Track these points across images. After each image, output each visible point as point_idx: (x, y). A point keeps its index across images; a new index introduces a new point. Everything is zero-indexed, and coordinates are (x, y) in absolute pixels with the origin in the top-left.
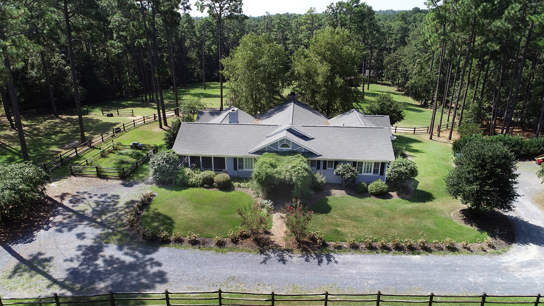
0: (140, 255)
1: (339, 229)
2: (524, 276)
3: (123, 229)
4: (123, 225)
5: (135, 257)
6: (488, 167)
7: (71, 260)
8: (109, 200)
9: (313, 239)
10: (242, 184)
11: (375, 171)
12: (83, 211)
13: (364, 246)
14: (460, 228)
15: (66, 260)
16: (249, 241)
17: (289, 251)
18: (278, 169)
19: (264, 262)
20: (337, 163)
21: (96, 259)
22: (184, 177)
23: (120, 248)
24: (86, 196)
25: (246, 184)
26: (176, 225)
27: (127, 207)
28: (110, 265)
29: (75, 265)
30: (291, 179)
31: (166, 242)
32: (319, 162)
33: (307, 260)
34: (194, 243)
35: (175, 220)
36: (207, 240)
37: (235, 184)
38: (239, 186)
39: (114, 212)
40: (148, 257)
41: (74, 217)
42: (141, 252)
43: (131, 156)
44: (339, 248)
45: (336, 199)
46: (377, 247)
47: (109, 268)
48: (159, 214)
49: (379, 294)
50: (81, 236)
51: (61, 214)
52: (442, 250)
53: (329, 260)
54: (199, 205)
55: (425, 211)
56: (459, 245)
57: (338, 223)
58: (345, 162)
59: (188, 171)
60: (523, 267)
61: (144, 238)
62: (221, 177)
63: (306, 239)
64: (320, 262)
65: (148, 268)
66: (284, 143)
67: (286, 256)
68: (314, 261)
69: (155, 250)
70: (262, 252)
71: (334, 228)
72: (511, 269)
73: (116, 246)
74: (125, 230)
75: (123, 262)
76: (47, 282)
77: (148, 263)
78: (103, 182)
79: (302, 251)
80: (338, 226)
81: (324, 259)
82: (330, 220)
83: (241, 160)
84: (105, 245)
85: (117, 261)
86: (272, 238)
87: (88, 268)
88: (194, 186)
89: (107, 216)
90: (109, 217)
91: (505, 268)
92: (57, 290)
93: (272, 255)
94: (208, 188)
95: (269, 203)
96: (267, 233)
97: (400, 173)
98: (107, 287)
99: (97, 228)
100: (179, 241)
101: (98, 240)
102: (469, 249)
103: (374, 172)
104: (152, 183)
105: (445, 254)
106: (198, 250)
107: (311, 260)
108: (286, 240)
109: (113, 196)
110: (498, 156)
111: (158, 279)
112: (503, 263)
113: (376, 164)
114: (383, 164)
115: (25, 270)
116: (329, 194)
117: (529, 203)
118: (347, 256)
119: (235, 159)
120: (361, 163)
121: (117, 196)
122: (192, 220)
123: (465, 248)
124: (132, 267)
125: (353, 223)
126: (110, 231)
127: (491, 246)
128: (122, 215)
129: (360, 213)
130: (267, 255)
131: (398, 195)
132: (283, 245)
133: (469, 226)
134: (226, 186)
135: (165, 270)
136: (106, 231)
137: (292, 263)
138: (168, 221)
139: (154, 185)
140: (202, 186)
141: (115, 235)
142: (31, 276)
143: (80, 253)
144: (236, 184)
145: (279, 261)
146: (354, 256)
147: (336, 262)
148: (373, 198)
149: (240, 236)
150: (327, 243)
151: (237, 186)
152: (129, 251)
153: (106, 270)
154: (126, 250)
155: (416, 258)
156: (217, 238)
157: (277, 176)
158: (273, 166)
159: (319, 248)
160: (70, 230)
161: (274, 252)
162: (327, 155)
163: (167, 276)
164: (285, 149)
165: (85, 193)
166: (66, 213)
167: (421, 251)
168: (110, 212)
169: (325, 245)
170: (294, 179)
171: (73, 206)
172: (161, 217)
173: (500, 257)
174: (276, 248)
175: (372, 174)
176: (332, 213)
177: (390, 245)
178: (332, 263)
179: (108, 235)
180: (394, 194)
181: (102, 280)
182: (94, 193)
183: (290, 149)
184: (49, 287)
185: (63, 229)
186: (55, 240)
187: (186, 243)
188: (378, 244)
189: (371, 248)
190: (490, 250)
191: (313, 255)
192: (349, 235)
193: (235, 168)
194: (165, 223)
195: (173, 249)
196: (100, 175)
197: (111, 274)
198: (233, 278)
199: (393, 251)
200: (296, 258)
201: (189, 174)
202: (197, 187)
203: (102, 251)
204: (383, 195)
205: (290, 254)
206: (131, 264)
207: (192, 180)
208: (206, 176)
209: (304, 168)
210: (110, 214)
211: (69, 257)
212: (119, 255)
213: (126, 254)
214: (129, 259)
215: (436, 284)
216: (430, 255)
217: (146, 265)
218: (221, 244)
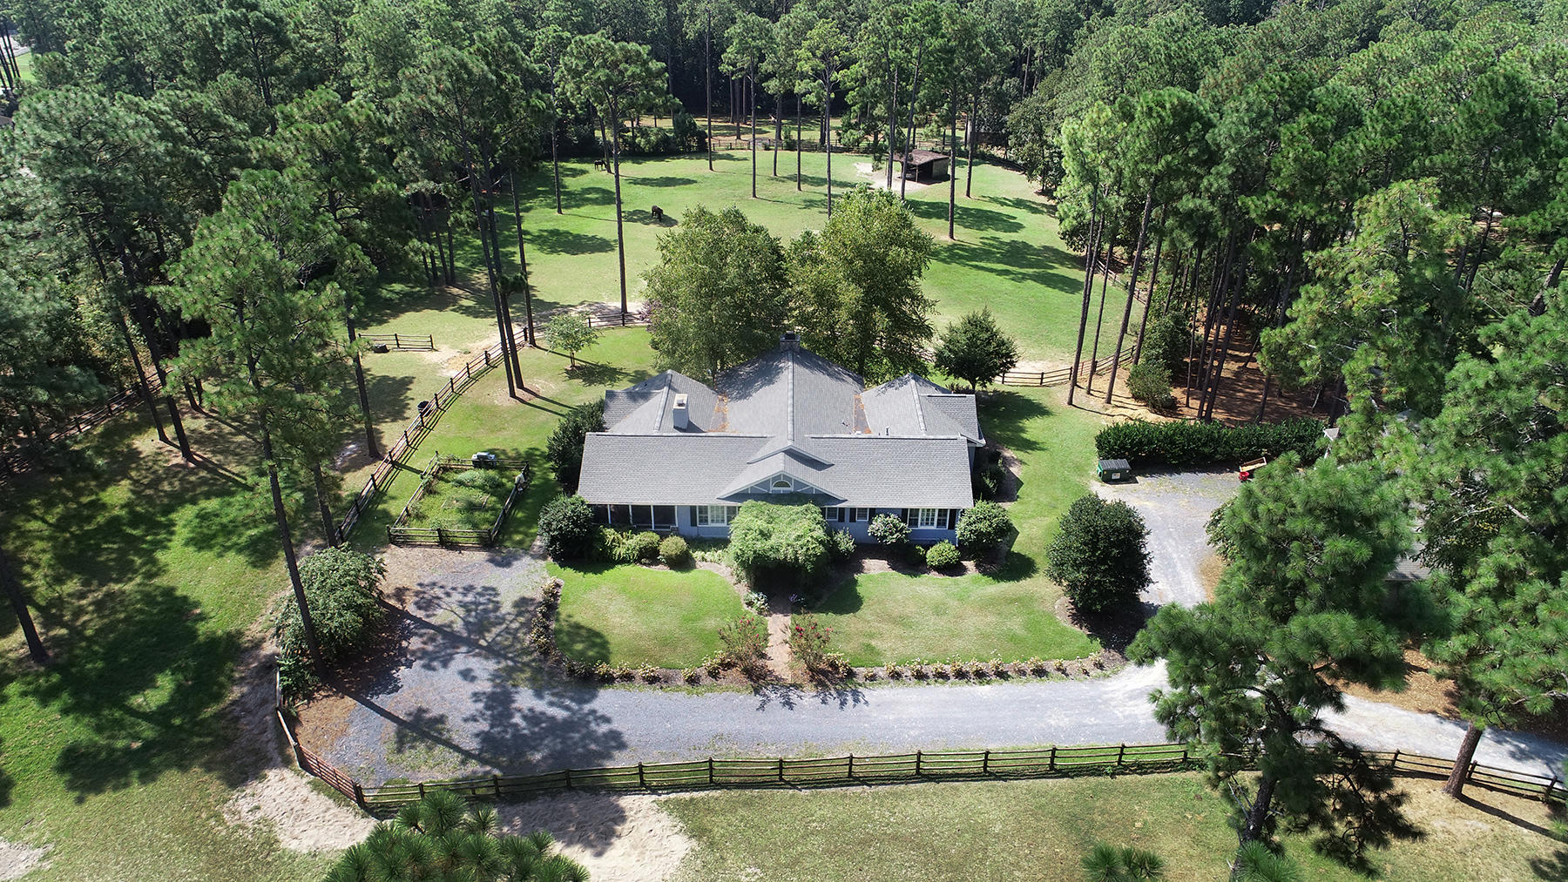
0: (574, 706)
1: (873, 643)
2: (1127, 713)
3: (529, 658)
4: (526, 651)
5: (567, 708)
6: (1101, 545)
7: (474, 719)
8: (482, 600)
9: (833, 665)
10: (708, 555)
11: (941, 523)
12: (450, 626)
13: (909, 673)
14: (1063, 633)
15: (466, 720)
16: (735, 673)
17: (797, 686)
18: (772, 541)
19: (762, 707)
20: (874, 512)
21: (511, 716)
22: (605, 548)
23: (539, 695)
24: (438, 592)
25: (716, 554)
26: (612, 647)
27: (520, 614)
28: (537, 724)
29: (484, 726)
30: (797, 559)
31: (608, 680)
32: (842, 510)
33: (824, 702)
34: (652, 680)
35: (609, 638)
36: (670, 672)
37: (694, 555)
38: (704, 559)
39: (501, 624)
40: (587, 707)
41: (440, 640)
42: (572, 699)
43: (482, 488)
44: (873, 678)
45: (871, 579)
46: (930, 674)
47: (536, 729)
48: (578, 627)
49: (920, 754)
50: (467, 675)
51: (416, 634)
52: (1024, 674)
53: (856, 701)
54: (642, 602)
55: (1016, 600)
56: (1050, 666)
57: (873, 630)
58: (887, 512)
59: (610, 534)
60: (1131, 698)
61: (569, 676)
62: (672, 545)
63: (822, 666)
64: (843, 703)
65: (593, 726)
66: (781, 480)
67: (794, 697)
68: (834, 702)
69: (594, 696)
70: (757, 691)
71: (866, 641)
72: (1113, 703)
73: (531, 692)
74: (534, 660)
75: (553, 718)
76: (456, 757)
77: (591, 718)
78: (453, 556)
79: (816, 686)
80: (871, 636)
81: (850, 698)
82: (860, 626)
83: (703, 509)
84: (513, 690)
85: (544, 718)
86: (770, 665)
87: (506, 732)
88: (624, 561)
89: (493, 635)
90: (498, 635)
91: (1105, 702)
92: (473, 767)
93: (773, 696)
94: (649, 565)
95: (759, 599)
96: (763, 656)
97: (980, 534)
98: (544, 758)
99: (487, 658)
100: (628, 677)
101: (498, 681)
102: (1064, 672)
103: (938, 524)
104: (544, 558)
105: (1028, 681)
106: (660, 693)
107: (830, 700)
108: (792, 668)
109: (486, 589)
110: (1117, 530)
111: (613, 744)
112: (1106, 693)
113: (942, 512)
114: (954, 512)
115: (415, 740)
116: (860, 569)
117: (1191, 575)
118: (883, 692)
119: (693, 509)
120: (915, 512)
121: (493, 589)
122: (639, 636)
123: (1059, 669)
124: (568, 725)
125: (898, 630)
126: (510, 663)
127: (1100, 666)
128: (517, 630)
129: (911, 609)
130: (765, 695)
131: (977, 566)
132: (788, 676)
133: (1076, 628)
134: (681, 563)
135: (620, 729)
136: (503, 664)
137: (803, 707)
138: (598, 640)
139: (550, 559)
140: (638, 561)
141: (522, 671)
142: (430, 749)
143: (480, 706)
144: (698, 555)
145: (784, 704)
146: (893, 691)
147: (866, 703)
148: (934, 575)
149: (721, 664)
150: (855, 670)
151: (699, 558)
152: (554, 699)
153: (533, 733)
154: (548, 698)
155: (983, 691)
156: (687, 672)
157: (772, 555)
158: (765, 535)
159: (841, 679)
160: (445, 664)
161: (775, 690)
162: (856, 498)
163: (625, 738)
164: (782, 490)
165: (434, 584)
166: (423, 631)
167: (993, 678)
168: (495, 624)
169: (851, 674)
170: (801, 558)
171: (428, 616)
172: (583, 632)
173: (1107, 682)
174: (778, 683)
175: (934, 528)
176: (864, 611)
177: (948, 669)
178: (861, 705)
179: (510, 671)
180: (969, 564)
181: (535, 749)
182: (451, 585)
183: (791, 489)
184: (463, 762)
185: (435, 664)
186: (432, 685)
187: (638, 681)
188: (929, 670)
189: (920, 676)
190: (1095, 672)
191: (833, 692)
192: (889, 654)
193: (693, 523)
194: (594, 645)
195: (621, 691)
196: (446, 542)
197: (542, 739)
198: (720, 737)
199: (952, 679)
200: (808, 698)
201: (614, 540)
202: (629, 562)
203: (513, 701)
204: (951, 569)
205: (798, 692)
206: (565, 720)
207: (620, 551)
208: (644, 544)
209: (816, 539)
210: (496, 630)
211: (468, 714)
212: (541, 706)
213: (551, 704)
214: (560, 714)
215: (1004, 731)
216: (1005, 684)
217: (589, 722)
218: (693, 680)
